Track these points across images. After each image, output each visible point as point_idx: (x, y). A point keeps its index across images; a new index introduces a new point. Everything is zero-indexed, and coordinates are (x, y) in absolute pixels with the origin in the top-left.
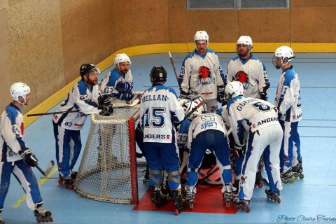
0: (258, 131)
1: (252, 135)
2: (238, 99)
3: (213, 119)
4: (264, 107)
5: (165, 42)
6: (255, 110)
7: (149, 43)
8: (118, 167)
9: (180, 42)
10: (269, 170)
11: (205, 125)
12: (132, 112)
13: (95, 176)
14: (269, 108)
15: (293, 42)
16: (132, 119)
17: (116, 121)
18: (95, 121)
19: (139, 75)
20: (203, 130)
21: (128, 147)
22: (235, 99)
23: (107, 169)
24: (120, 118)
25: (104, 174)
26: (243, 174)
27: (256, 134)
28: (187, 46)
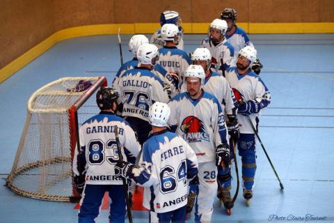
5: (110, 22)
7: (92, 23)
8: (57, 161)
15: (252, 22)
16: (73, 108)
17: (55, 110)
18: (32, 110)
19: (82, 59)
24: (60, 107)
28: (135, 27)
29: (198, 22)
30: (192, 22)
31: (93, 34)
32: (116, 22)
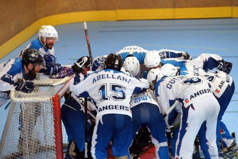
0: (192, 105)
1: (186, 111)
4: (195, 80)
5: (92, 9)
7: (74, 10)
8: (41, 149)
9: (108, 9)
10: (205, 148)
12: (56, 90)
15: (235, 6)
16: (57, 96)
17: (38, 99)
18: (16, 99)
19: (64, 46)
20: (137, 104)
21: (53, 128)
23: (30, 152)
24: (44, 95)
26: (178, 154)
27: (190, 109)
28: (117, 13)
29: (180, 7)
30: (175, 7)
31: (75, 21)
32: (98, 9)
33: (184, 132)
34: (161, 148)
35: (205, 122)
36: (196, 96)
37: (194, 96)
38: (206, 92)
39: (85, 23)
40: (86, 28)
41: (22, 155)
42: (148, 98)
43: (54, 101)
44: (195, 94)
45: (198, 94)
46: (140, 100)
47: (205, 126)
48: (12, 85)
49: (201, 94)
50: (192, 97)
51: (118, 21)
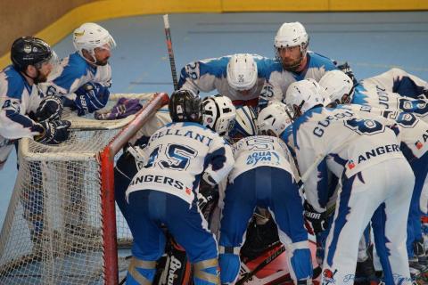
0: (359, 174)
1: (348, 184)
2: (314, 114)
3: (270, 147)
4: (370, 125)
6: (352, 133)
11: (256, 157)
12: (107, 137)
13: (28, 271)
14: (379, 127)
16: (107, 150)
18: (30, 154)
20: (251, 167)
22: (309, 113)
25: (49, 267)
26: (330, 263)
27: (357, 181)
33: (342, 222)
34: (296, 252)
35: (383, 206)
36: (369, 157)
37: (366, 157)
38: (388, 151)
39: (166, 17)
40: (167, 26)
41: (40, 259)
42: (273, 156)
43: (101, 159)
44: (368, 154)
45: (374, 155)
46: (257, 160)
47: (384, 212)
48: (28, 129)
49: (379, 153)
50: (361, 158)
51: (224, 12)
